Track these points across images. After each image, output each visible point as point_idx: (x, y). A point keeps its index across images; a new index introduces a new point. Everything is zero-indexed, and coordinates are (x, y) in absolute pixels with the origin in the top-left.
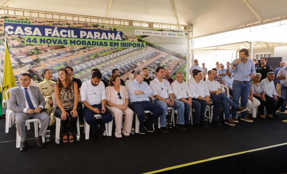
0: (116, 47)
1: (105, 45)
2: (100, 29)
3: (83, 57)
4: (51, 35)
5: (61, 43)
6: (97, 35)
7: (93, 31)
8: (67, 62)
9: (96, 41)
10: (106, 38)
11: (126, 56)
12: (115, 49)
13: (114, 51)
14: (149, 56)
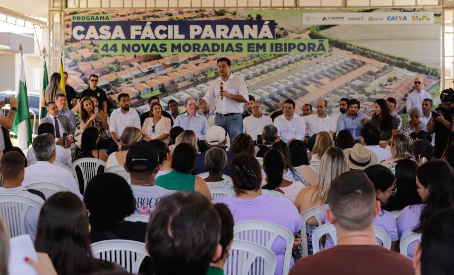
0: (261, 52)
1: (237, 51)
2: (227, 19)
3: (194, 76)
4: (140, 36)
5: (157, 51)
6: (222, 30)
7: (213, 24)
8: (166, 85)
9: (220, 42)
10: (240, 36)
11: (282, 72)
12: (258, 56)
13: (255, 62)
14: (337, 70)
